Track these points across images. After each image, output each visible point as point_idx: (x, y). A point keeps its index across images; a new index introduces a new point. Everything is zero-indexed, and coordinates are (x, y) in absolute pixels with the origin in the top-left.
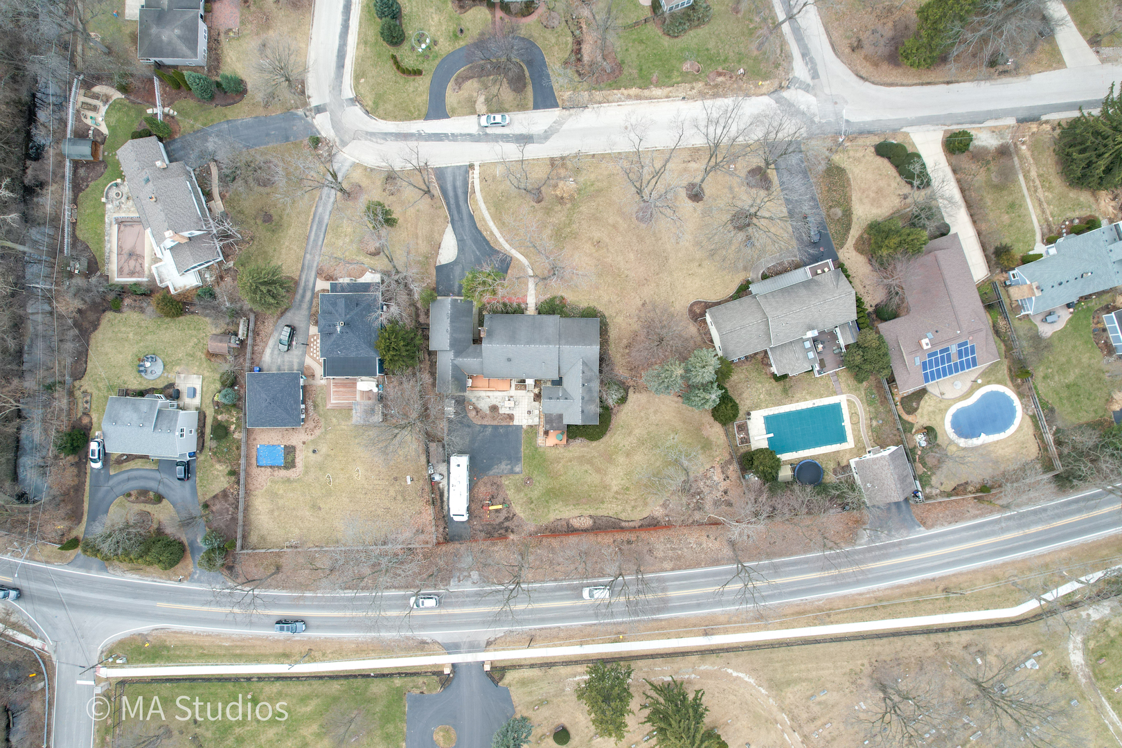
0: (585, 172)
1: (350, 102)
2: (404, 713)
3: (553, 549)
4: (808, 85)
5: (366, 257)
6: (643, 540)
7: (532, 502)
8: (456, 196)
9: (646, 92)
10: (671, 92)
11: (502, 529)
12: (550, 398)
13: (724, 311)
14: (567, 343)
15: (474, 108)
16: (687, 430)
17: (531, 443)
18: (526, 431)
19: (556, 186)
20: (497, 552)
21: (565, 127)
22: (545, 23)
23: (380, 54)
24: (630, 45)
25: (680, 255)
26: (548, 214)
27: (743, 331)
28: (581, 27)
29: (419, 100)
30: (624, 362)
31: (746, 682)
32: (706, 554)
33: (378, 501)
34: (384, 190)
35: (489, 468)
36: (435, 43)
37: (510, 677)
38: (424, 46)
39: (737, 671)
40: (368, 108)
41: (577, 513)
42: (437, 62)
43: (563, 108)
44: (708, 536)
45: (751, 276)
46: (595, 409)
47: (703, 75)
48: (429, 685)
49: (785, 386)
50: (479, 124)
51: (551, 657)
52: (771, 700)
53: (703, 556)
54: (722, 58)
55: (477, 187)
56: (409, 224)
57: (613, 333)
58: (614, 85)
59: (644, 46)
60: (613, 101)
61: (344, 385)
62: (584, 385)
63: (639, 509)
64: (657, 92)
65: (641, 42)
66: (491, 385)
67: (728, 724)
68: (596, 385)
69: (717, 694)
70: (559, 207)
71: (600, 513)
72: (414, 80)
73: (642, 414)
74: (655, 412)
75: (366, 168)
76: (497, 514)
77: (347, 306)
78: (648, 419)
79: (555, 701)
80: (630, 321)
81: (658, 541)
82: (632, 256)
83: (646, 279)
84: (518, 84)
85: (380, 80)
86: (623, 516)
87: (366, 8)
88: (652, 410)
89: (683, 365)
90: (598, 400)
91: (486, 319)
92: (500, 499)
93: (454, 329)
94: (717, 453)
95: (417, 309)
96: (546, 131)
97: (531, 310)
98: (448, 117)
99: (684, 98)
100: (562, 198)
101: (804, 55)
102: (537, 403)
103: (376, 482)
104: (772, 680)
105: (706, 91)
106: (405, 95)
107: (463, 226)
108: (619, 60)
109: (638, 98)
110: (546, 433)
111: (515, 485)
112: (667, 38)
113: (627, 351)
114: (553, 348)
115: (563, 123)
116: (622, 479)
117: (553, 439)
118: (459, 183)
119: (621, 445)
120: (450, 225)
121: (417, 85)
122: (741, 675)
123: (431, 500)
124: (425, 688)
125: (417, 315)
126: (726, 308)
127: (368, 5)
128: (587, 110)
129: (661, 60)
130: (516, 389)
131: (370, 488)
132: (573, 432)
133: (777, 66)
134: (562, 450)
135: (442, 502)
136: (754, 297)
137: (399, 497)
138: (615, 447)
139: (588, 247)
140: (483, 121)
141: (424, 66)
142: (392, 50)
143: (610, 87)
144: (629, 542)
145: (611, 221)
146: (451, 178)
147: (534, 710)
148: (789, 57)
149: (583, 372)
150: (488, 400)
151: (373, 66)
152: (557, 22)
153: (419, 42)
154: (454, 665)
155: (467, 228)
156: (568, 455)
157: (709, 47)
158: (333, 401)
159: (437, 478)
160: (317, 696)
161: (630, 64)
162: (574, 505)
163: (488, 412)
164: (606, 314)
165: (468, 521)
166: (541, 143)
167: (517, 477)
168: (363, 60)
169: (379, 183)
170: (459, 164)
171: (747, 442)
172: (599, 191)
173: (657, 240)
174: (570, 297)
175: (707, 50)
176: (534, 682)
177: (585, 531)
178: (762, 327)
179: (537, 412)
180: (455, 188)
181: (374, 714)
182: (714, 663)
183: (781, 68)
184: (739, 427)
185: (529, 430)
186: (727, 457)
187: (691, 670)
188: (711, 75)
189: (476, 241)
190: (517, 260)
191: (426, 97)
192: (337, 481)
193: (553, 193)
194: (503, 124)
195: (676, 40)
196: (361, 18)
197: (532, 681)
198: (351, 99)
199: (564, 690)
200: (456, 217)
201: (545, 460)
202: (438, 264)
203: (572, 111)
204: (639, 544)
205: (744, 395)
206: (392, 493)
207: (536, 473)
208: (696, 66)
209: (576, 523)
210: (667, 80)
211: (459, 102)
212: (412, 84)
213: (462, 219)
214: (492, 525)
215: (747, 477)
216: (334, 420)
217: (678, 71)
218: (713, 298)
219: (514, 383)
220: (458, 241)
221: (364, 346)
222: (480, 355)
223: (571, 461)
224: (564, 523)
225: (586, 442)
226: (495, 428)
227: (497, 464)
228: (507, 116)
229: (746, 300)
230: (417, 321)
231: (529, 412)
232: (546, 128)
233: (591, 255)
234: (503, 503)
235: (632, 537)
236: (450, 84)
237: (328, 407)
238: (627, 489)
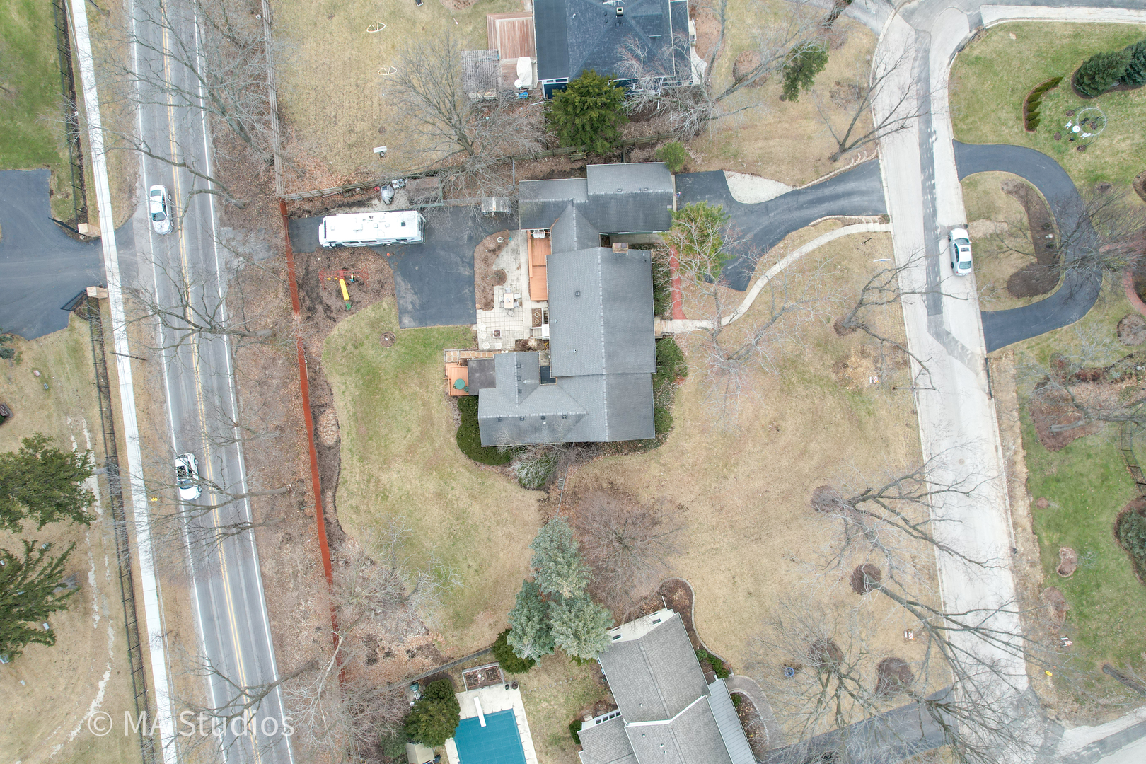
0: (889, 401)
1: (977, 20)
2: (16, 166)
3: (285, 385)
4: (1052, 752)
5: (730, 60)
6: (306, 526)
7: (356, 347)
8: (836, 197)
9: (1020, 491)
10: (1024, 529)
11: (312, 301)
12: (519, 366)
13: (679, 643)
14: (611, 388)
15: (979, 218)
16: (484, 588)
17: (449, 339)
18: (468, 330)
19: (863, 354)
20: (277, 297)
21: (957, 364)
22: (1125, 321)
23: (1059, 60)
24: (1098, 461)
25: (765, 561)
26: (818, 345)
27: (647, 679)
28: (1122, 380)
29: (986, 128)
30: (587, 481)
31: (89, 705)
32: (291, 626)
33: (347, 105)
34: (838, 83)
35: (407, 276)
36: (1082, 148)
37: (82, 328)
38: (1076, 129)
39: (106, 688)
40: (967, 50)
41: (343, 419)
42: (1050, 153)
43: (986, 359)
44: (319, 628)
45: (738, 676)
46: (503, 439)
47: (1056, 580)
48: (65, 203)
49: (564, 739)
50: (952, 228)
51: (118, 391)
52: (59, 747)
53: (287, 622)
54: (1086, 611)
55: (853, 229)
56: (787, 126)
57: (632, 461)
58: (1030, 439)
59: (1097, 482)
60: (1003, 439)
61: (524, 38)
62: (543, 418)
63: (354, 517)
64: (1023, 508)
65: (1105, 478)
66: (538, 270)
67: (18, 679)
68: (545, 438)
69: (67, 658)
70: (830, 362)
71: (345, 456)
72: (1018, 118)
73: (505, 515)
74: (509, 536)
75: (870, 52)
76: (334, 293)
77: (650, 19)
78: (498, 524)
79: (50, 402)
80: (653, 487)
81: (304, 552)
82: (758, 484)
83: (722, 508)
84: (1022, 284)
85: (1016, 64)
86: (342, 492)
87: (1134, 31)
88: (512, 530)
89: (580, 594)
90: (518, 443)
91: (644, 253)
92: (359, 295)
93: (622, 201)
94: (450, 638)
95: (653, 145)
96: (948, 334)
97: (662, 327)
98: (960, 178)
99: (1014, 550)
100: (845, 366)
101: (1102, 743)
102: (512, 345)
103: (376, 100)
104: (92, 746)
105: (1030, 585)
106: (993, 106)
107: (790, 210)
108: (1071, 444)
109: (1011, 478)
110: (465, 363)
111: (381, 319)
112: (1114, 519)
113: (605, 485)
114: (601, 365)
115: (962, 360)
116: (399, 489)
117: (455, 373)
118: (856, 200)
119: (454, 483)
120: (790, 189)
121: (1011, 123)
122: (101, 695)
123: (349, 187)
124: (59, 197)
125: (643, 146)
126: (684, 645)
127: (1139, 34)
128: (986, 397)
129: (1076, 512)
130: (533, 310)
131: (367, 92)
132: (468, 405)
133: (1080, 700)
134: (440, 389)
135: (350, 205)
136: (705, 691)
137: (354, 138)
138: (450, 475)
139: (768, 412)
140: (959, 234)
141: (1042, 133)
142: (1067, 80)
143: (1026, 432)
144: (302, 504)
145: (813, 446)
146: (864, 188)
147: (34, 369)
148: (1096, 718)
149: (564, 417)
150: (514, 267)
151: (1037, 51)
152: (1129, 340)
153: (1084, 121)
154: (98, 240)
155: (787, 216)
156: (433, 401)
157: (1103, 589)
158: (498, 22)
159: (386, 194)
160: (34, 28)
161: (1067, 463)
162: (354, 414)
163: (494, 268)
164: (662, 448)
165: (321, 248)
166: (929, 327)
167: (395, 321)
168: (1046, 34)
169: (848, 74)
170: (886, 198)
171: (469, 684)
172: (860, 425)
173: (786, 523)
174: (686, 388)
175: (1098, 586)
176: (78, 367)
177: (314, 434)
178: (656, 709)
179: (498, 346)
180: (849, 194)
181: (12, 119)
182: (119, 650)
183: (1076, 706)
184: (494, 670)
185: (469, 336)
186: (445, 654)
187: (107, 613)
188: (1056, 593)
189: (767, 231)
190: (742, 300)
191: (992, 140)
192: (375, 40)
193: (853, 351)
194: (957, 265)
195: (1111, 535)
196: (1117, 25)
197: (79, 364)
198: (980, 21)
199: (67, 414)
200: (803, 199)
201: (422, 363)
202: (726, 174)
203: (983, 374)
204: (300, 521)
205: (544, 677)
206: (360, 126)
207: (403, 350)
208: (1071, 569)
209: (326, 419)
210: (1043, 522)
211: (986, 193)
212: (1013, 115)
213: (800, 208)
214: (317, 286)
215: (414, 688)
216: (469, 29)
217: (1060, 539)
218: (698, 619)
219: (542, 306)
220: (766, 204)
221: (586, 54)
222: (583, 245)
223: (424, 404)
224: (326, 399)
225: (455, 427)
226: (471, 282)
227: (413, 288)
228: (970, 270)
229: (698, 676)
230: (634, 146)
231: (497, 333)
232: (954, 334)
233: (757, 417)
234: (352, 301)
235: (311, 509)
236: (1015, 176)
237: (488, 16)
238: (385, 497)
